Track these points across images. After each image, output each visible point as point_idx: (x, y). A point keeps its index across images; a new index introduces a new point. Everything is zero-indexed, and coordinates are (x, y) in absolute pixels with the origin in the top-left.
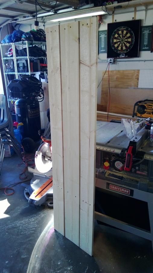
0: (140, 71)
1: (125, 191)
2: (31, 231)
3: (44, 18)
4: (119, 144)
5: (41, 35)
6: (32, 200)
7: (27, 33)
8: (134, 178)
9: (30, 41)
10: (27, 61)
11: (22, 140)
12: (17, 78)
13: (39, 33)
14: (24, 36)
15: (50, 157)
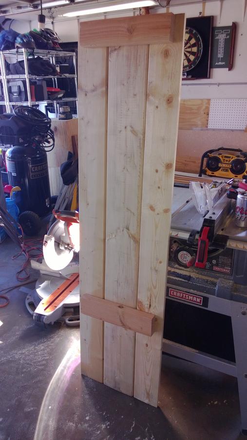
0: (211, 101)
1: (195, 299)
2: (39, 365)
3: (53, 9)
4: (185, 224)
5: (48, 39)
6: (40, 316)
7: (25, 36)
8: (210, 279)
9: (29, 48)
10: (24, 82)
11: (18, 216)
12: (8, 111)
13: (45, 36)
14: (19, 40)
15: (68, 245)
